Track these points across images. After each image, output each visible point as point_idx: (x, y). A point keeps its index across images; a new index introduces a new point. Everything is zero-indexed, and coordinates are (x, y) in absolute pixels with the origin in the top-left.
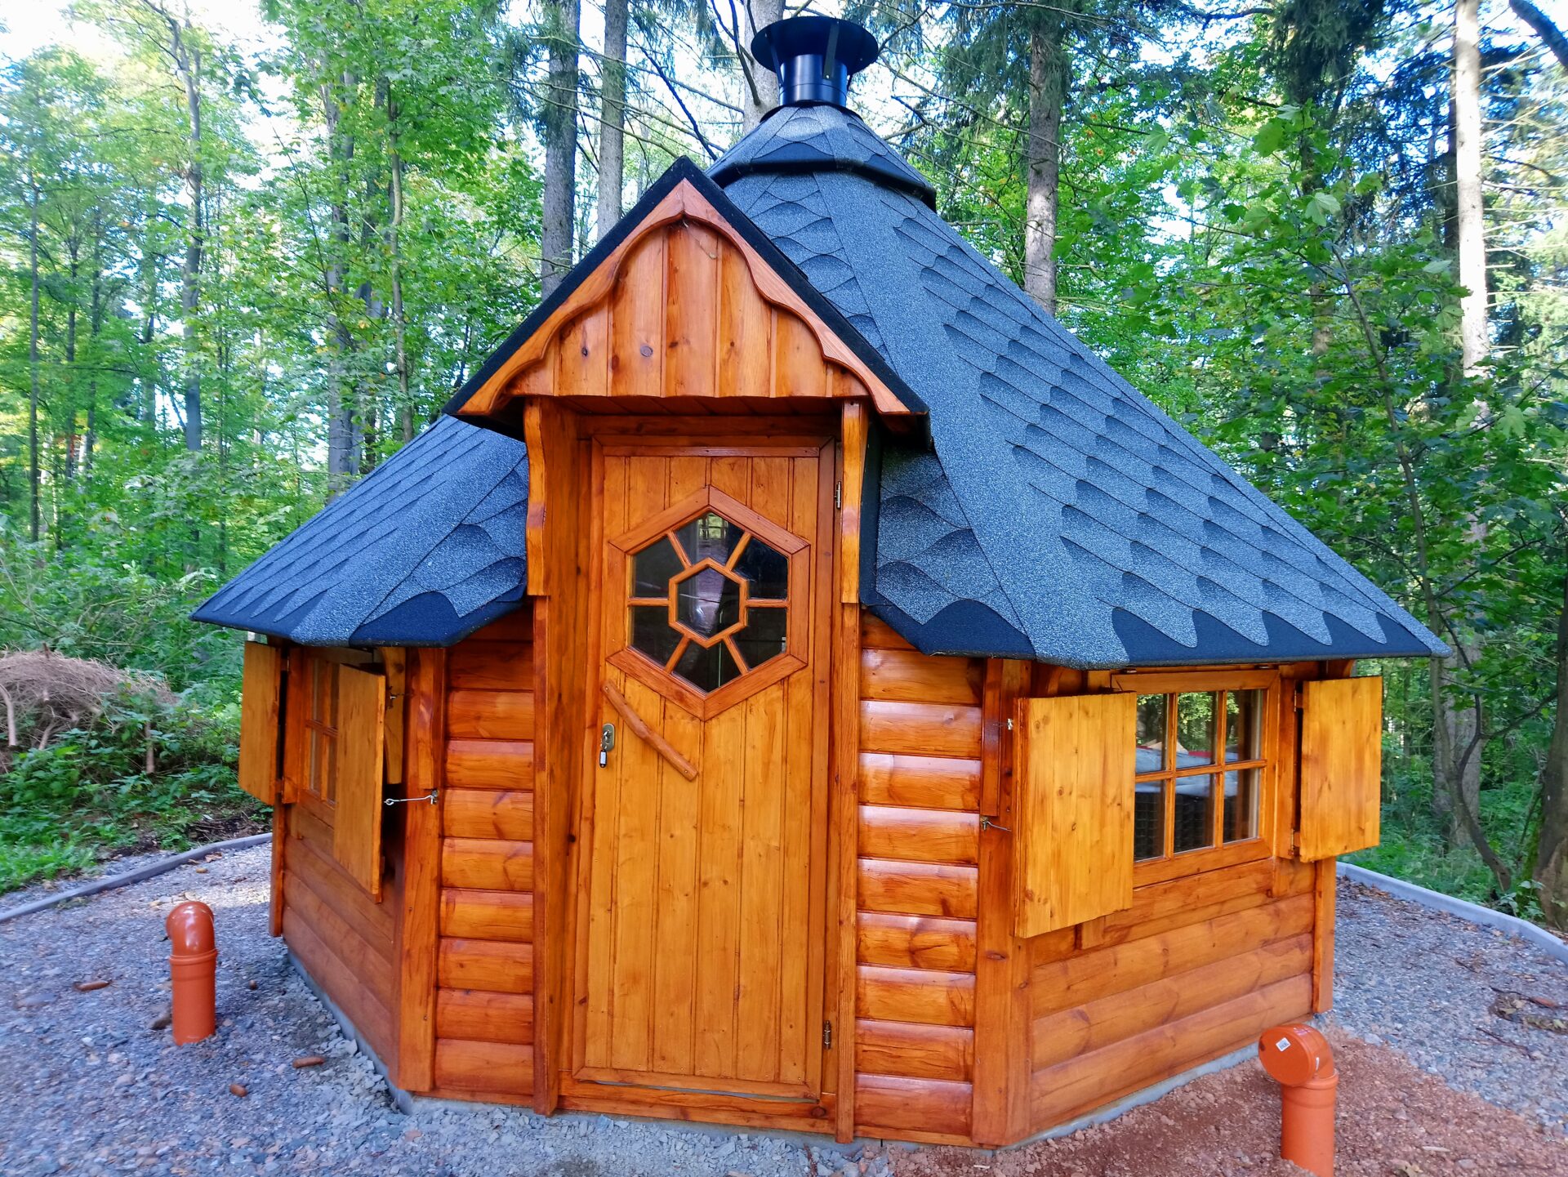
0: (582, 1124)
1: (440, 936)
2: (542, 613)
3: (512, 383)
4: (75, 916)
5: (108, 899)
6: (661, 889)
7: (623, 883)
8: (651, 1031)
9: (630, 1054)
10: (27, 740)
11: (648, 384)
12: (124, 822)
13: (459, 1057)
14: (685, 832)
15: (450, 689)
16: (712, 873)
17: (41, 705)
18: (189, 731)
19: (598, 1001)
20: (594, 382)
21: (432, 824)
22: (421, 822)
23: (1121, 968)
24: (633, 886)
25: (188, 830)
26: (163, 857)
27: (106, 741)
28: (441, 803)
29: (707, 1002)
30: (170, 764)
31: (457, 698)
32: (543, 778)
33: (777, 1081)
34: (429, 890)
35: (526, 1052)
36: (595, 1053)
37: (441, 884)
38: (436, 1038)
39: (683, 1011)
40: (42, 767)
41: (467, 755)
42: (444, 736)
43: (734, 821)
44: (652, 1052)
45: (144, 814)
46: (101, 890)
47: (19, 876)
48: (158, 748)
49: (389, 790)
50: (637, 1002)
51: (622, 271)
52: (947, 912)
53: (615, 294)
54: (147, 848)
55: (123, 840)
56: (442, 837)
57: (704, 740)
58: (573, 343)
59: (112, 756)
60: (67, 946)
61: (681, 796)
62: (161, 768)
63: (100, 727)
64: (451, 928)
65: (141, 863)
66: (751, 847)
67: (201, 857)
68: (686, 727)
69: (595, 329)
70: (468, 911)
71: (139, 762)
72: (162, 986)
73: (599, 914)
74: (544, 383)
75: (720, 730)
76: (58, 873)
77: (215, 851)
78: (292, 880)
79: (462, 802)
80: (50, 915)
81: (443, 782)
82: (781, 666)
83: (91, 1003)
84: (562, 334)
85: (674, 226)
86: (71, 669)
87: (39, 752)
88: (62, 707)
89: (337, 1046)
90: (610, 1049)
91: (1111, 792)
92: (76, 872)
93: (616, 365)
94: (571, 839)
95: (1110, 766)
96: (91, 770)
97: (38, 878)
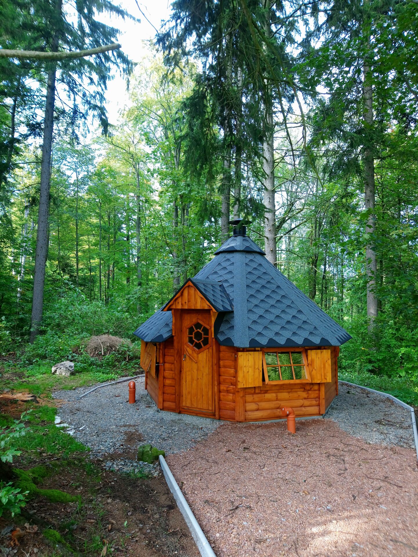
0: (183, 415)
1: (164, 385)
2: (175, 338)
3: (170, 307)
4: (114, 386)
5: (120, 384)
6: (192, 379)
7: (187, 379)
8: (191, 401)
9: (188, 405)
10: (105, 354)
11: (186, 307)
12: (122, 371)
13: (167, 404)
14: (195, 371)
15: (165, 348)
16: (199, 377)
17: (107, 346)
18: (135, 352)
19: (184, 396)
20: (179, 307)
21: (163, 368)
22: (161, 368)
23: (266, 397)
24: (189, 378)
25: (134, 373)
26: (129, 378)
27: (119, 354)
28: (164, 365)
29: (199, 397)
30: (131, 359)
31: (166, 349)
32: (175, 362)
33: (208, 410)
34: (162, 378)
35: (174, 404)
36: (184, 404)
37: (164, 378)
38: (163, 401)
39: (195, 398)
40: (108, 359)
41: (167, 359)
42: (164, 355)
43: (202, 369)
44: (192, 404)
45: (126, 369)
46: (119, 383)
47: (105, 379)
48: (129, 356)
49: (156, 363)
50: (189, 396)
51: (183, 292)
52: (232, 385)
53: (182, 295)
54: (126, 376)
55: (122, 374)
56: (164, 370)
57: (198, 357)
58: (177, 301)
59: (120, 357)
60: (113, 391)
61: (195, 366)
62: (129, 360)
63: (118, 351)
64: (166, 384)
65: (125, 378)
66: (204, 374)
67: (136, 378)
68: (195, 355)
69: (180, 300)
70: (168, 382)
71: (125, 358)
72: (128, 397)
73: (184, 383)
74: (174, 307)
75: (200, 355)
76: (111, 380)
77: (139, 377)
78: (148, 379)
79: (167, 365)
80: (110, 386)
81: (164, 362)
82: (208, 346)
83: (117, 398)
84: (176, 300)
85: (189, 286)
86: (113, 339)
87: (107, 356)
88: (111, 347)
89: (152, 405)
90: (186, 403)
91: (256, 367)
92: (114, 380)
93: (182, 304)
94: (181, 371)
95: (256, 363)
96: (116, 360)
97: (108, 380)
